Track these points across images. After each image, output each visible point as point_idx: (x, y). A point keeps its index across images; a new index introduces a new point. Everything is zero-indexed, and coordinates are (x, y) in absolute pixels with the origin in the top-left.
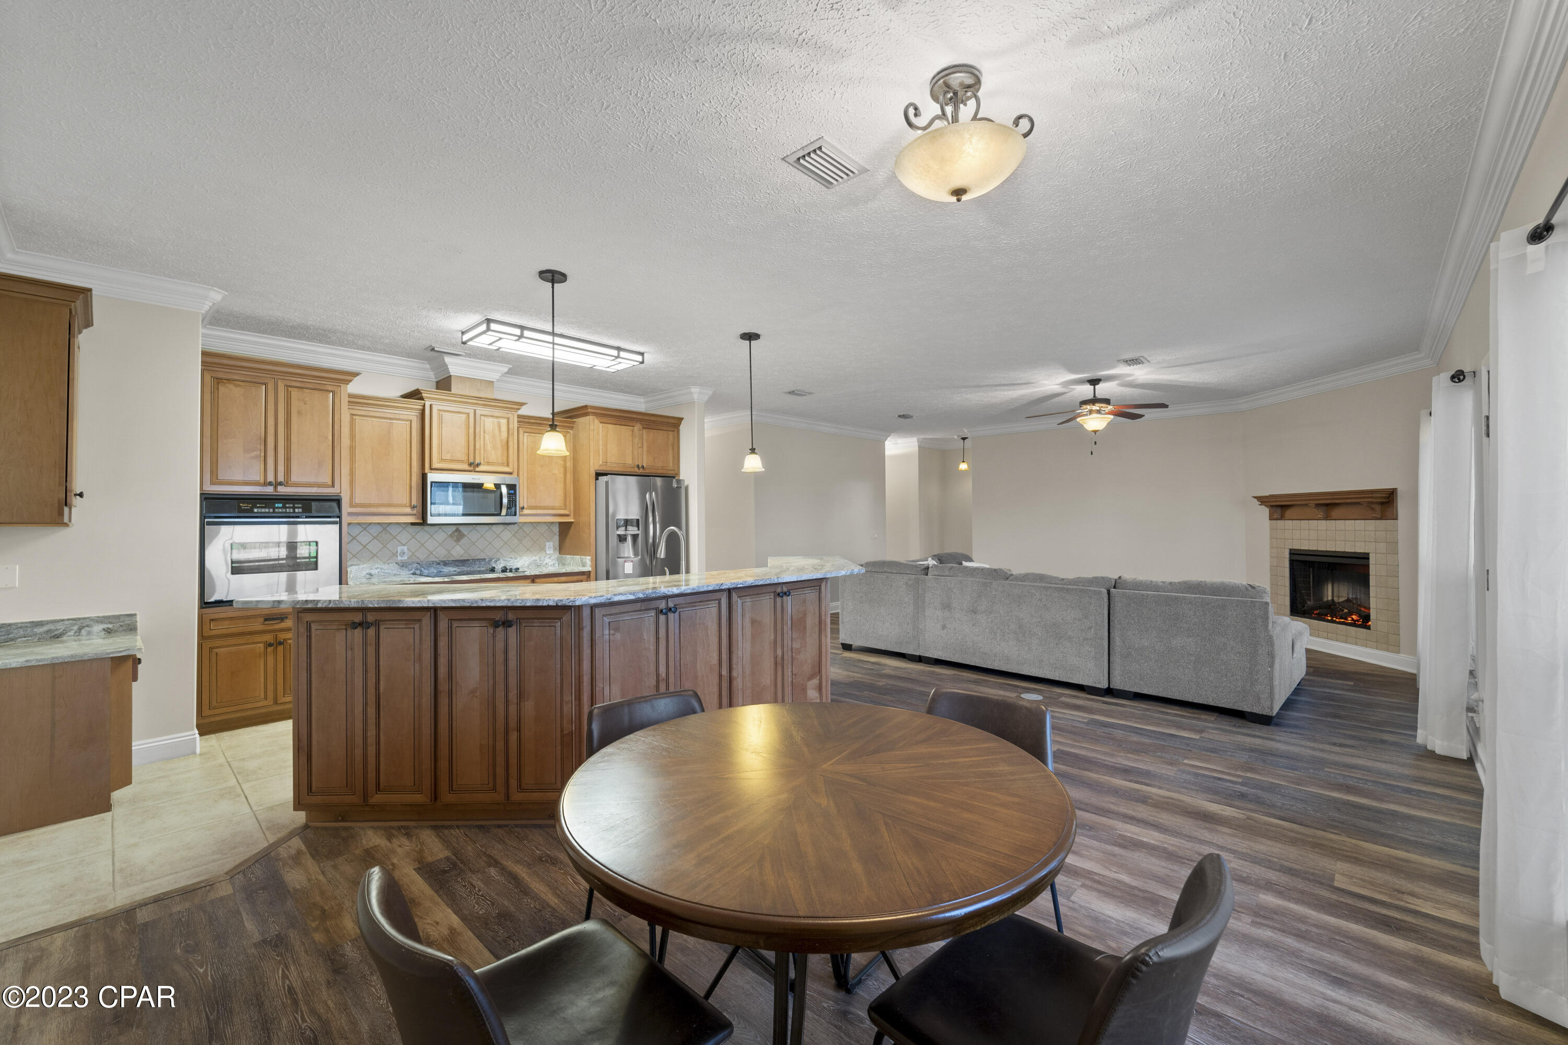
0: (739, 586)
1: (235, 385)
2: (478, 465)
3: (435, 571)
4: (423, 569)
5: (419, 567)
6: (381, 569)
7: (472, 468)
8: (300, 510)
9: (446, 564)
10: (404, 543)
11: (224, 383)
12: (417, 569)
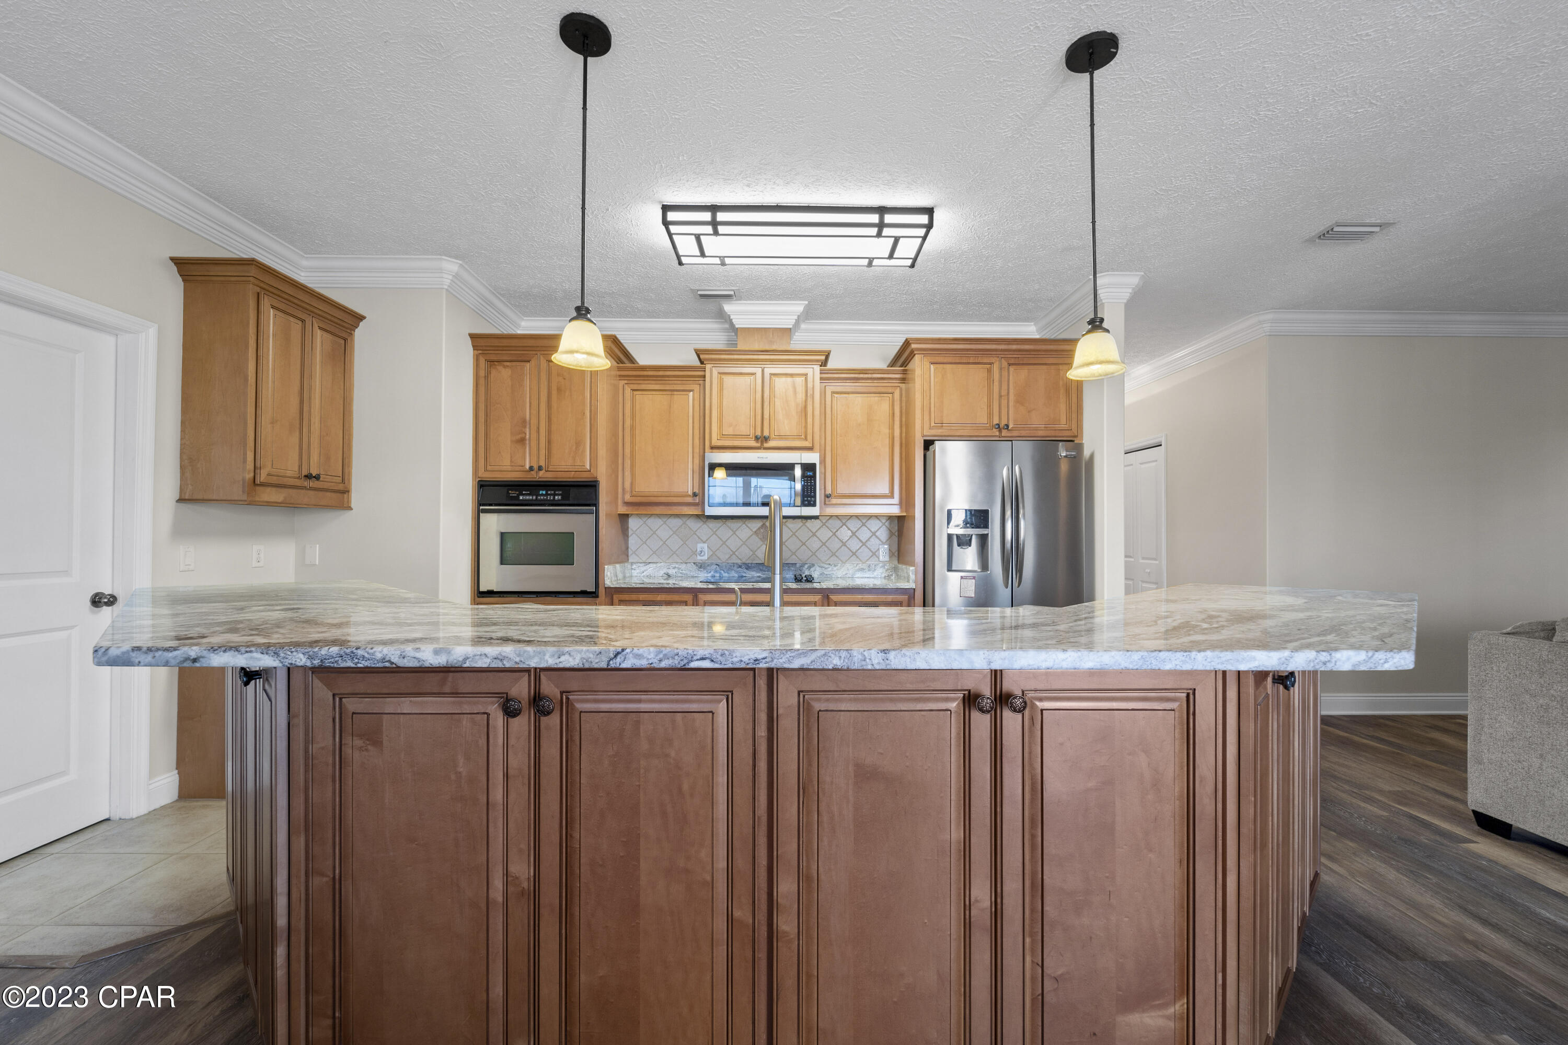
0: (694, 665)
1: (505, 367)
2: (766, 439)
3: (736, 575)
4: (722, 572)
5: (718, 569)
6: (679, 569)
7: (758, 445)
8: (560, 497)
9: (748, 567)
10: (704, 539)
11: (495, 365)
12: (716, 572)
